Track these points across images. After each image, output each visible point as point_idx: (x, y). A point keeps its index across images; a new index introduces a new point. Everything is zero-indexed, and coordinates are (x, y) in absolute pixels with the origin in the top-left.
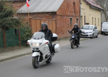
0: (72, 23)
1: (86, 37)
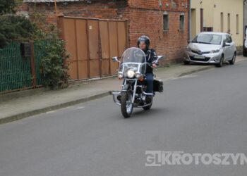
0: (169, 27)
1: (203, 62)
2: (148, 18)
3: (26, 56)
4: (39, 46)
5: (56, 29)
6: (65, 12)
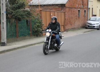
0: (80, 14)
1: (93, 28)
2: (72, 11)
3: (28, 24)
4: (33, 21)
5: (39, 14)
6: (43, 8)
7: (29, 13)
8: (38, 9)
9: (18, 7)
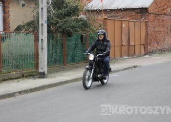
2: (160, 20)
3: (84, 42)
4: (92, 37)
5: (102, 26)
6: (108, 15)
7: (85, 24)
8: (100, 16)
9: (68, 13)
